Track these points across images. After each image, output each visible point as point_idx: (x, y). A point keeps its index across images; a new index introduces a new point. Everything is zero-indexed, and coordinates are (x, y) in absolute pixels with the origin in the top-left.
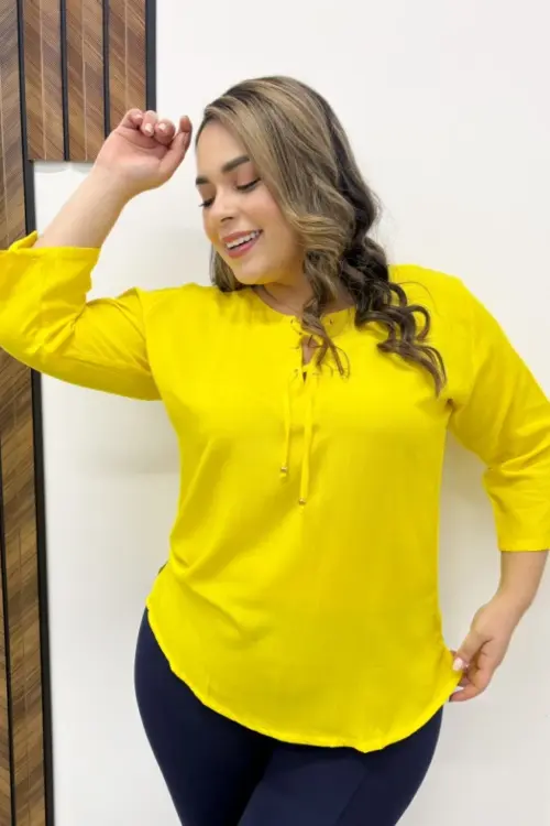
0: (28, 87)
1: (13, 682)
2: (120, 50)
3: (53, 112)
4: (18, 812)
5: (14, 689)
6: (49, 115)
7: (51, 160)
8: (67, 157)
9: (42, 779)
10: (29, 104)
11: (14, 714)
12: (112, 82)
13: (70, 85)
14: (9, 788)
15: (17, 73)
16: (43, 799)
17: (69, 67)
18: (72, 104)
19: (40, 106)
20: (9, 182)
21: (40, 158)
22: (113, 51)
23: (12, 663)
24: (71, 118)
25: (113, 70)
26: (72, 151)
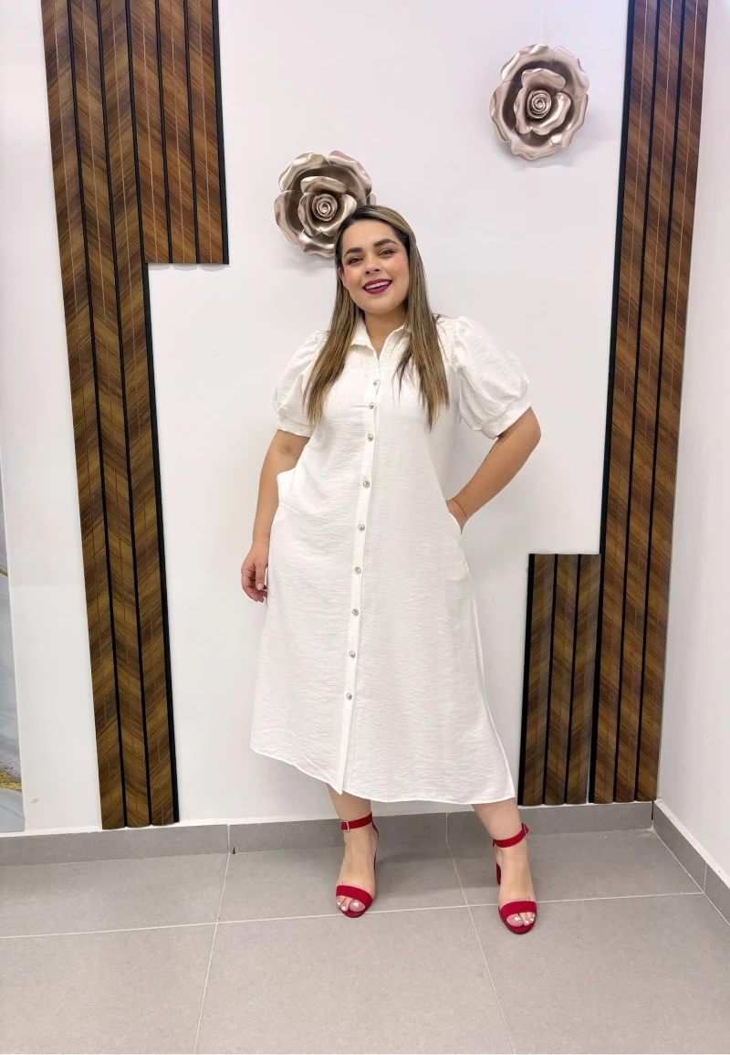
0: (144, 218)
1: (141, 615)
2: (204, 197)
3: (161, 234)
4: (146, 710)
5: (141, 620)
6: (158, 235)
7: (160, 262)
8: (171, 261)
9: (164, 685)
10: (145, 229)
11: (142, 639)
12: (199, 217)
13: (172, 217)
14: (140, 693)
15: (136, 209)
16: (165, 699)
17: (172, 207)
18: (173, 229)
19: (153, 230)
20: (133, 276)
21: (153, 262)
22: (199, 197)
23: (140, 600)
24: (173, 238)
25: (199, 209)
26: (174, 257)
